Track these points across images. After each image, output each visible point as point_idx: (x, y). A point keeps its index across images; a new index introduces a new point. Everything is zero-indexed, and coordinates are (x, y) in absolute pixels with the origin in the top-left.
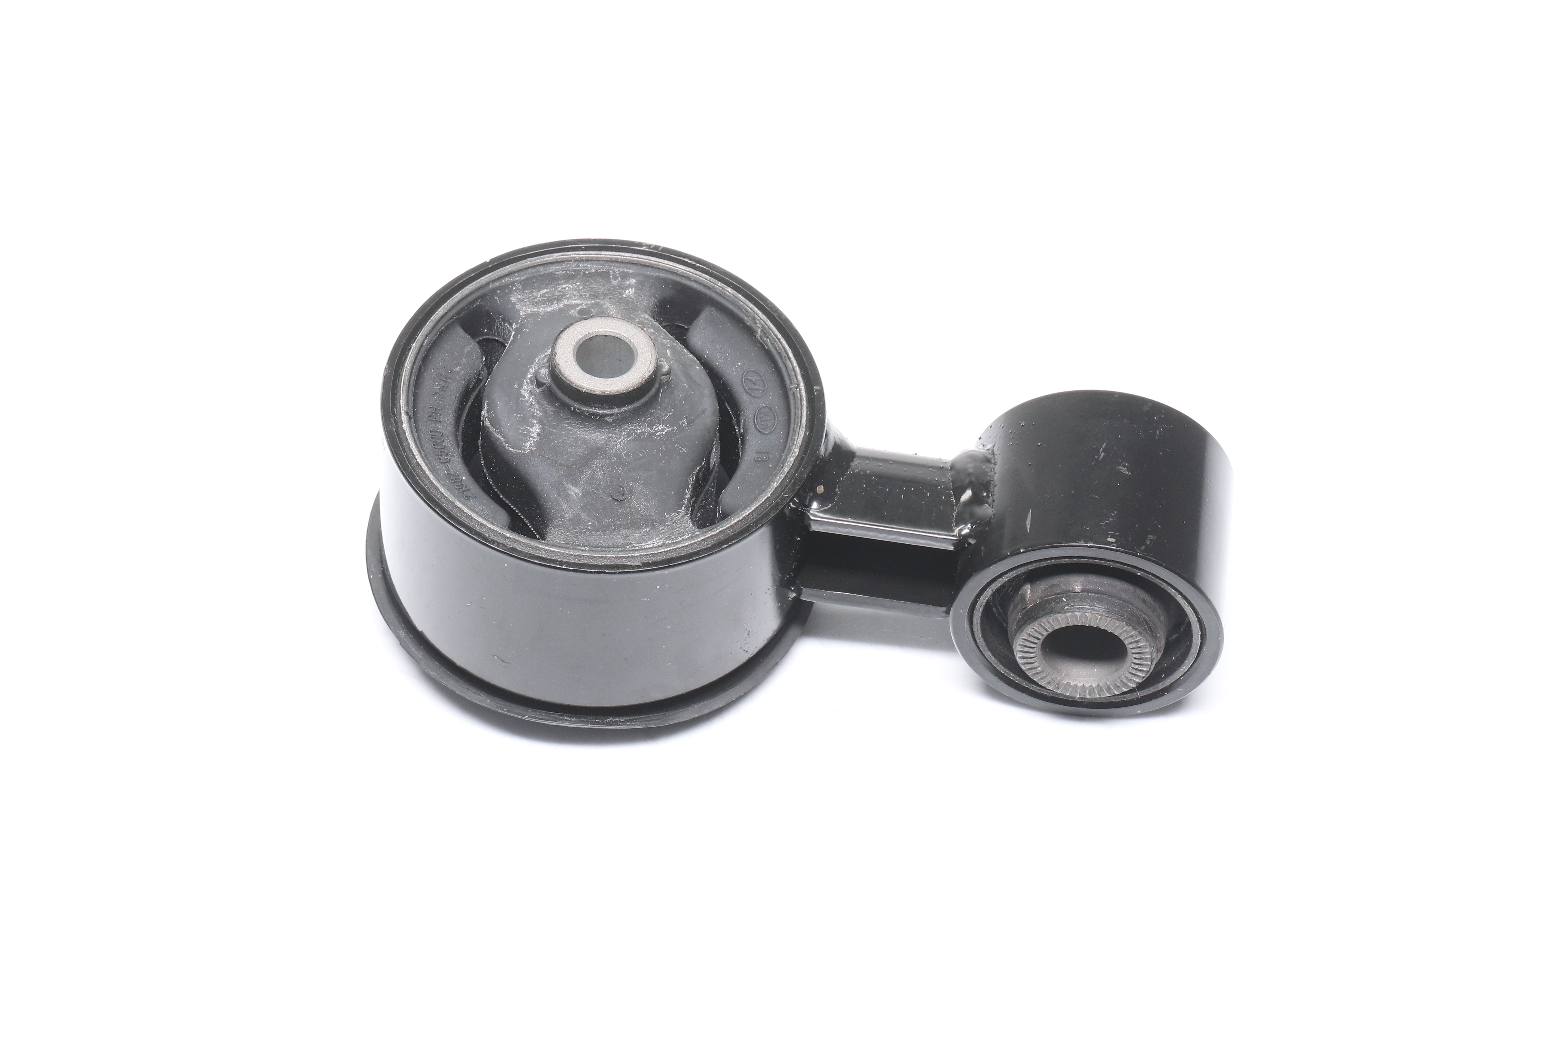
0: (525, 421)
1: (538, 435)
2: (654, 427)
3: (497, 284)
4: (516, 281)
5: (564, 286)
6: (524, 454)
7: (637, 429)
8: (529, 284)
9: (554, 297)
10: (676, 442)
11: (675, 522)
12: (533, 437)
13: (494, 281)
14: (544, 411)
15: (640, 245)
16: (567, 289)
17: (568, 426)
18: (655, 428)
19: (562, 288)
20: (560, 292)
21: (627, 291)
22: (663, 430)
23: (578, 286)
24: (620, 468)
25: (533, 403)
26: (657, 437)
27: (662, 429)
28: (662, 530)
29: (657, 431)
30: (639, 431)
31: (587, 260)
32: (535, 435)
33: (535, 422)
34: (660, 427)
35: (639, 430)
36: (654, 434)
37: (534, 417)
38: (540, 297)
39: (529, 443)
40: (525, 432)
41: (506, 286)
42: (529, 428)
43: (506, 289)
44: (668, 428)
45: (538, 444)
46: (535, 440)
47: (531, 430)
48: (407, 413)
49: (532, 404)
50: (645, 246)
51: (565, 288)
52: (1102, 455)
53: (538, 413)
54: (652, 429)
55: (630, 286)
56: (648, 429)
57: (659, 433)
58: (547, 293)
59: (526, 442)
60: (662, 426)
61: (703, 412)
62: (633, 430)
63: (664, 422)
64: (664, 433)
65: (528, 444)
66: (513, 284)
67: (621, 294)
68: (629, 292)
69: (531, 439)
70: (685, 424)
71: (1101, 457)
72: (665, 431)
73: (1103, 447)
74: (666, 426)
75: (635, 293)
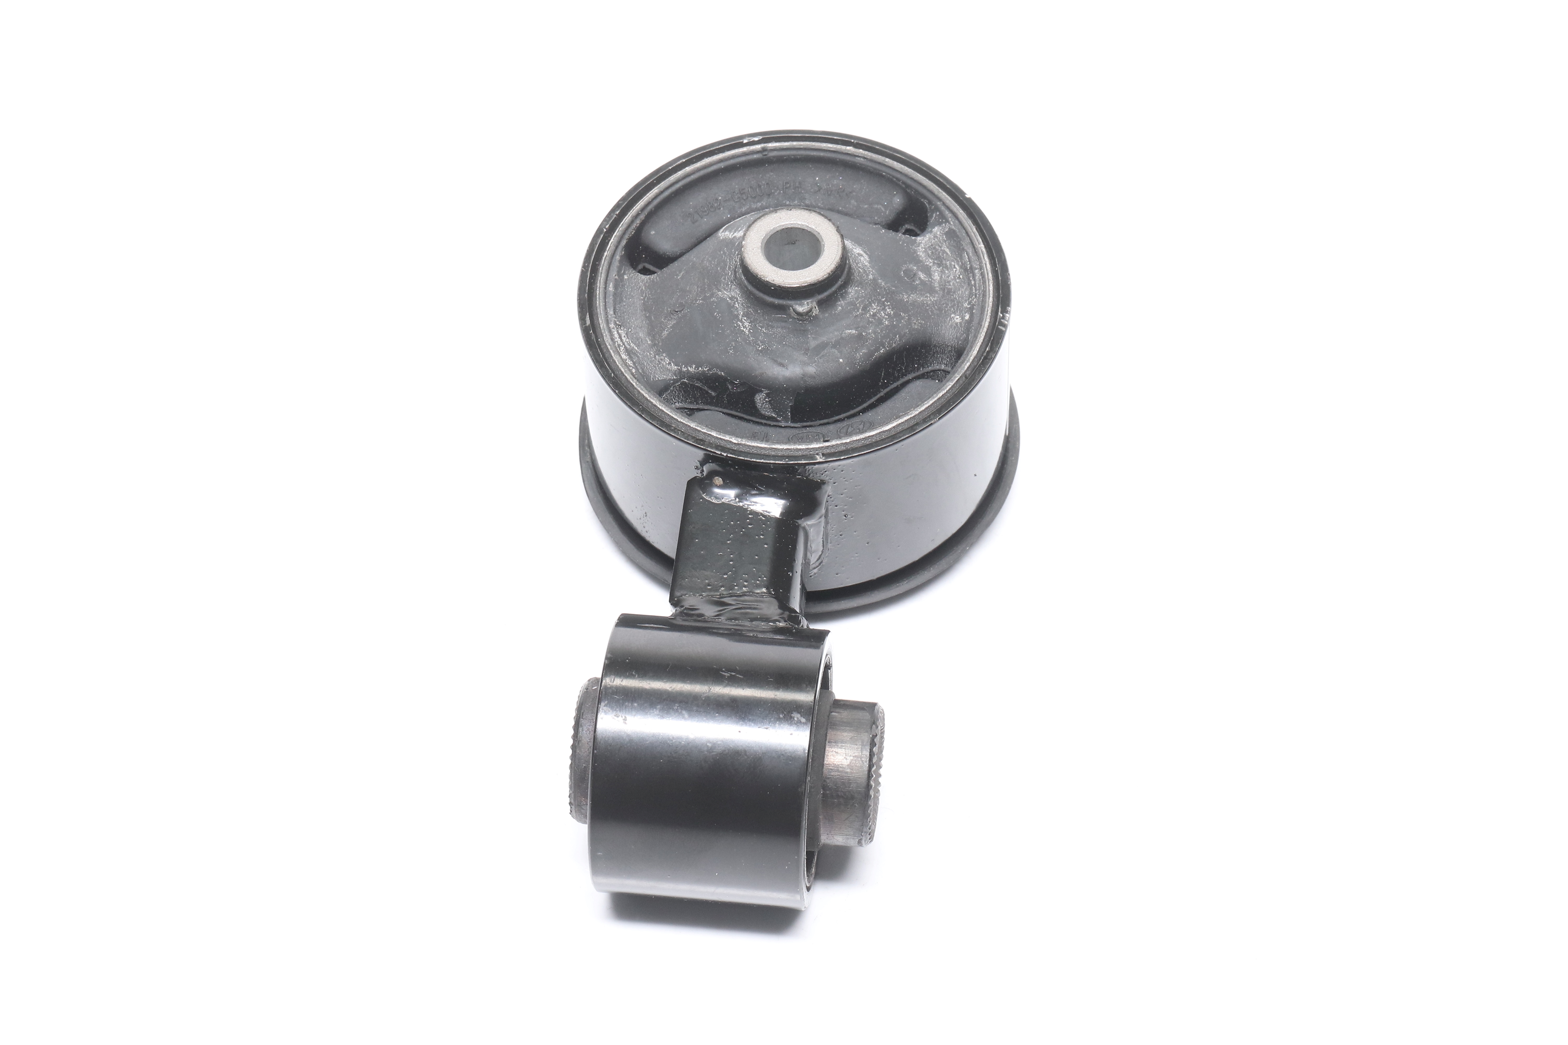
2: (745, 318)
3: (943, 208)
4: (950, 223)
5: (956, 266)
7: (738, 303)
8: (951, 235)
10: (736, 341)
11: (660, 363)
13: (944, 204)
16: (954, 269)
18: (744, 320)
19: (954, 266)
20: (951, 265)
21: (958, 317)
22: (744, 327)
23: (959, 278)
24: (701, 302)
26: (736, 323)
27: (746, 326)
29: (741, 321)
30: (737, 305)
31: (982, 274)
34: (747, 324)
35: (738, 305)
36: (738, 320)
38: (941, 250)
41: (942, 216)
43: (943, 219)
44: (749, 332)
50: (1003, 315)
51: (955, 268)
54: (743, 317)
55: (962, 317)
56: (742, 313)
57: (741, 324)
58: (947, 254)
59: (732, 234)
60: (749, 326)
61: (782, 365)
62: (737, 301)
63: (754, 328)
64: (742, 329)
66: (947, 221)
67: (954, 313)
68: (957, 319)
70: (759, 348)
71: (723, 673)
72: (744, 330)
73: (738, 675)
74: (750, 329)
75: (957, 324)
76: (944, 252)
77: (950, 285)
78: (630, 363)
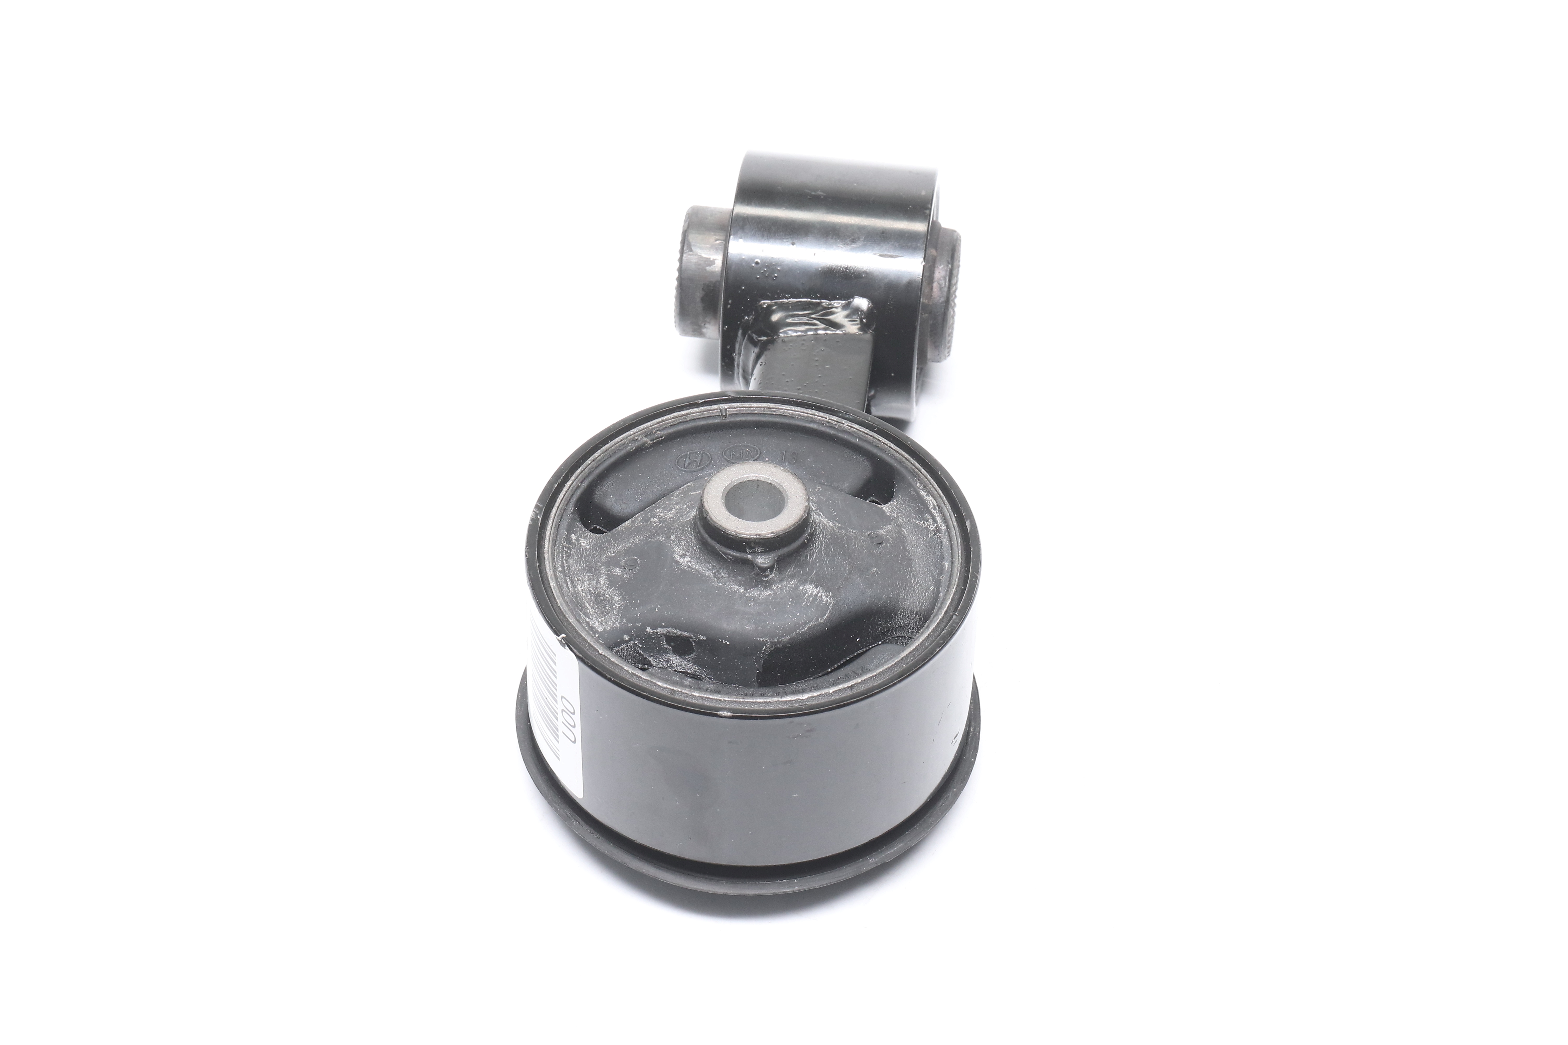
0: (798, 597)
1: (816, 587)
6: (835, 605)
8: (584, 612)
12: (818, 592)
14: (792, 577)
17: (813, 559)
20: (586, 594)
21: (582, 544)
25: (780, 586)
32: (816, 591)
33: (801, 588)
37: (796, 588)
39: (823, 597)
40: (811, 599)
42: (807, 595)
45: (827, 589)
46: (821, 591)
47: (810, 592)
49: (780, 588)
50: (537, 516)
53: (793, 582)
55: (577, 540)
59: (822, 600)
65: (825, 599)
67: (586, 549)
69: (819, 595)
75: (584, 538)
76: (593, 608)
77: (588, 576)
78: (923, 493)
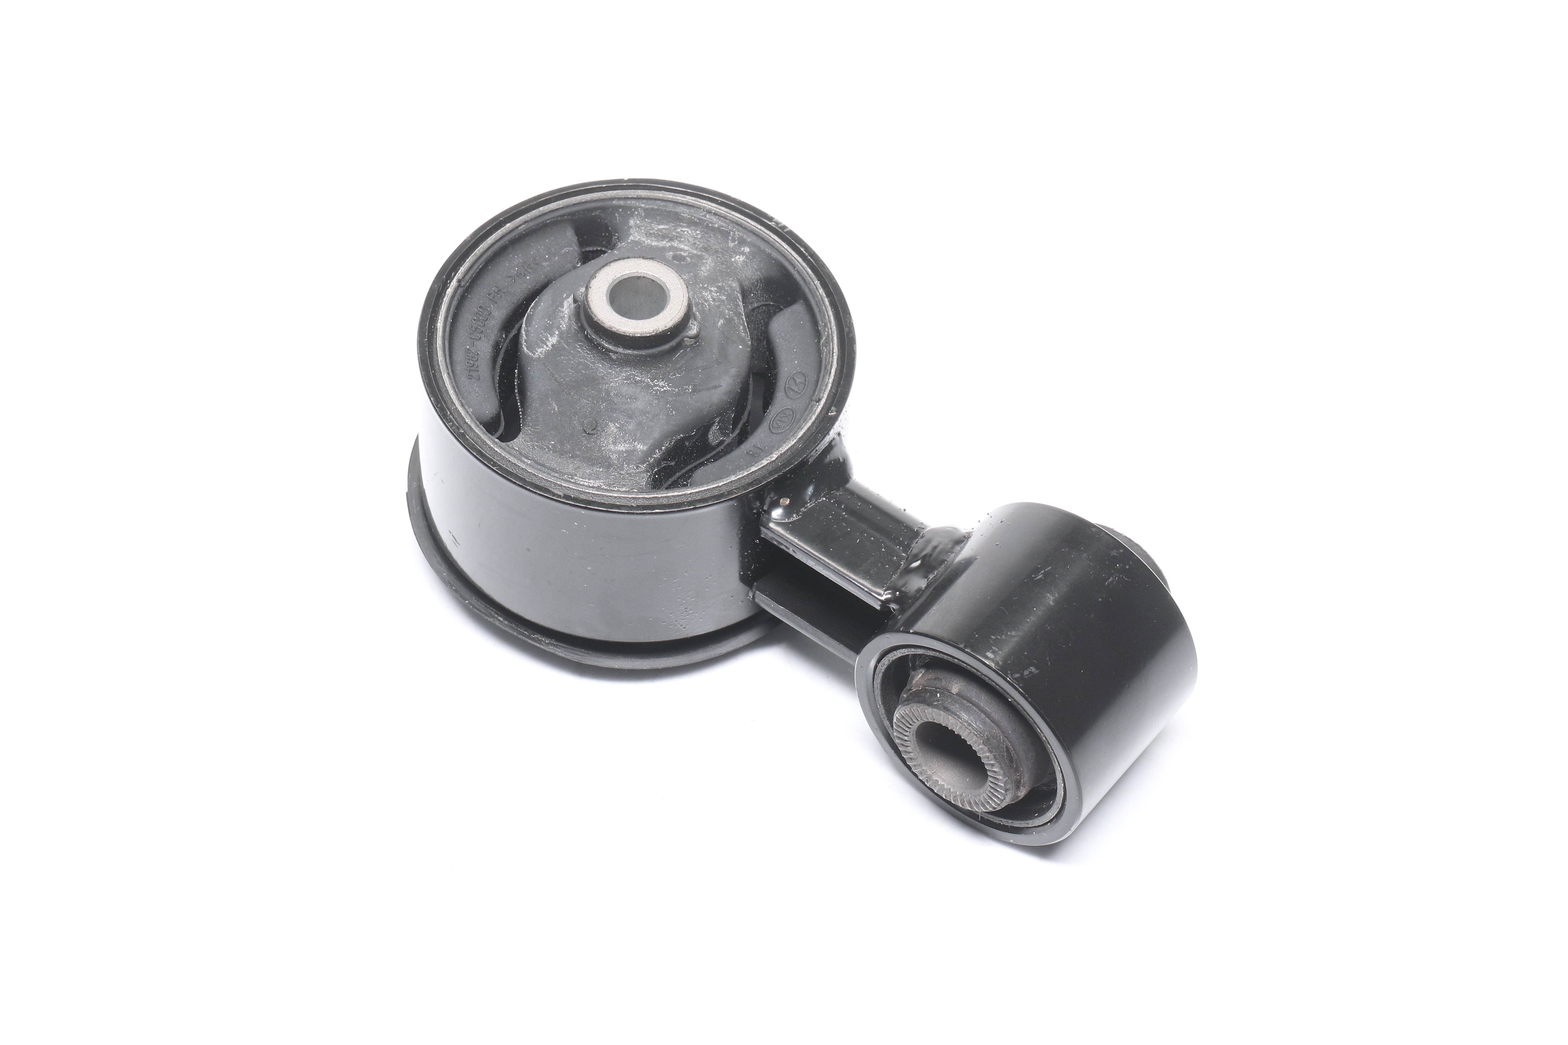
0: (549, 329)
1: (553, 345)
2: (656, 381)
3: (622, 203)
4: (640, 207)
5: (683, 229)
6: (532, 358)
7: (637, 376)
8: (652, 215)
9: (670, 235)
10: (669, 403)
11: (630, 474)
12: (547, 346)
13: (619, 199)
14: (569, 327)
15: (771, 219)
16: (686, 233)
17: (579, 348)
18: (656, 382)
19: (681, 231)
20: (678, 233)
21: (738, 257)
22: (663, 387)
23: (697, 234)
24: (604, 405)
25: (566, 316)
26: (654, 390)
27: (662, 385)
28: (613, 475)
29: (656, 386)
30: (638, 378)
31: (715, 214)
32: (549, 344)
33: (557, 333)
34: (661, 384)
35: (640, 377)
36: (652, 387)
37: (558, 328)
38: (656, 231)
39: (541, 349)
40: (544, 339)
41: (629, 208)
42: (549, 336)
43: (628, 211)
44: (670, 387)
45: (548, 354)
46: (547, 349)
47: (550, 339)
48: (459, 281)
49: (564, 317)
50: (774, 222)
51: (684, 232)
52: (1040, 577)
53: (564, 327)
54: (653, 382)
55: (743, 253)
56: (649, 380)
57: (658, 388)
58: (665, 229)
59: (539, 347)
60: (664, 383)
61: (715, 387)
62: (634, 375)
63: (668, 381)
64: (662, 390)
65: (539, 350)
66: (636, 208)
67: (731, 257)
68: (739, 258)
69: (545, 346)
70: (689, 391)
71: (1037, 578)
72: (665, 389)
73: (1046, 570)
74: (668, 385)
75: (744, 261)
76: (661, 229)
77: (699, 245)
